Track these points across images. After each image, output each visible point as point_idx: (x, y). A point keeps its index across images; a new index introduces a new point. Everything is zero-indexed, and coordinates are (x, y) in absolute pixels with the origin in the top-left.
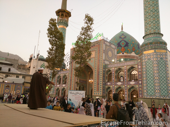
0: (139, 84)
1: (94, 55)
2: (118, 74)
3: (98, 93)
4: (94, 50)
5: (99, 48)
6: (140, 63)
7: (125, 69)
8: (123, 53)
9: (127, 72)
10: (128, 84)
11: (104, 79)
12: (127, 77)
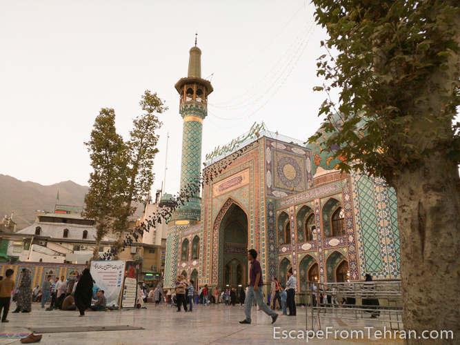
0: (349, 244)
1: (248, 179)
2: (305, 223)
4: (247, 166)
5: (257, 159)
6: (346, 188)
7: (317, 206)
9: (321, 214)
10: (325, 246)
11: (273, 238)
12: (322, 226)
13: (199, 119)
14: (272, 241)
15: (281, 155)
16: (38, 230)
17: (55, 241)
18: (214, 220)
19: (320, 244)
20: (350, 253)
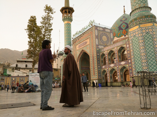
0: (129, 63)
1: (89, 42)
2: (111, 57)
3: (94, 77)
4: (89, 37)
5: (92, 34)
6: (127, 42)
7: (116, 50)
8: (125, 36)
9: (117, 53)
10: (119, 65)
11: (99, 63)
12: (118, 58)
13: (70, 22)
14: (99, 64)
15: (101, 32)
16: (17, 65)
17: (23, 69)
18: (77, 58)
19: (117, 64)
20: (129, 66)
